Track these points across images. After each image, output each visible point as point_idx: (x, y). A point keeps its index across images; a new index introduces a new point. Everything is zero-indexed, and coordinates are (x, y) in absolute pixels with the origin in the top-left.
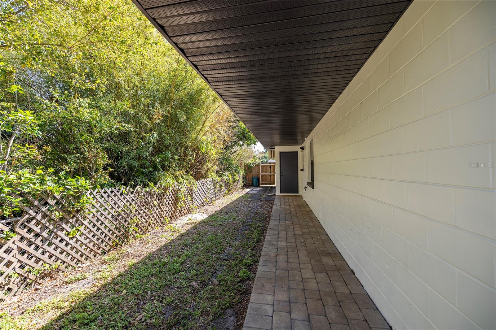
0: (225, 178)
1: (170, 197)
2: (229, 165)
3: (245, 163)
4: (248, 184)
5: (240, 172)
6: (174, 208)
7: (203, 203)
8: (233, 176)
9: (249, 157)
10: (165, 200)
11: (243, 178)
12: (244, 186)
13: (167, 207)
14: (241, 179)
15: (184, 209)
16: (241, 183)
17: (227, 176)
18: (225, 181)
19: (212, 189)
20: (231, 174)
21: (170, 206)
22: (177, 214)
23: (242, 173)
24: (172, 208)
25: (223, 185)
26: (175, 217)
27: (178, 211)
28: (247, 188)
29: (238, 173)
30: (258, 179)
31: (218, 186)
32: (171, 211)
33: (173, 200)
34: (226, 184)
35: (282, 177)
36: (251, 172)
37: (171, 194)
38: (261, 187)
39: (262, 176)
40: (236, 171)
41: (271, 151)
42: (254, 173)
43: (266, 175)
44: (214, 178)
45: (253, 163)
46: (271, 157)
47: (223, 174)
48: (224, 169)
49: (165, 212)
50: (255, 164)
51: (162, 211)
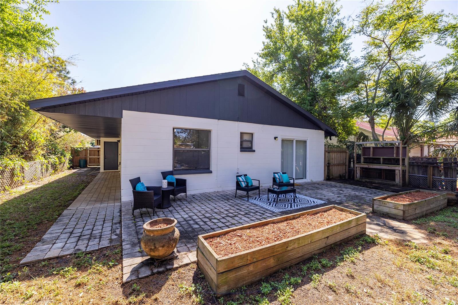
0: (51, 161)
1: (8, 173)
2: (55, 149)
3: (71, 148)
4: (74, 166)
5: (67, 155)
6: (11, 181)
7: (32, 180)
8: (60, 159)
9: (76, 142)
10: (5, 175)
11: (70, 160)
12: (70, 167)
13: (6, 180)
14: (67, 161)
15: (18, 183)
16: (67, 165)
17: (54, 159)
18: (52, 163)
19: (40, 169)
20: (58, 157)
21: (8, 179)
22: (13, 185)
23: (68, 156)
24: (9, 181)
25: (50, 166)
26: (12, 187)
27: (14, 183)
28: (73, 169)
29: (64, 156)
30: (86, 161)
31: (45, 166)
32: (9, 182)
33: (10, 175)
34: (52, 165)
35: (106, 159)
36: (78, 155)
37: (9, 171)
38: (89, 168)
39: (90, 158)
40: (62, 154)
41: (98, 140)
42: (82, 156)
43: (95, 158)
44: (41, 160)
45: (80, 148)
46: (98, 144)
47: (50, 158)
48: (50, 153)
49: (5, 183)
50: (82, 148)
51: (3, 182)
